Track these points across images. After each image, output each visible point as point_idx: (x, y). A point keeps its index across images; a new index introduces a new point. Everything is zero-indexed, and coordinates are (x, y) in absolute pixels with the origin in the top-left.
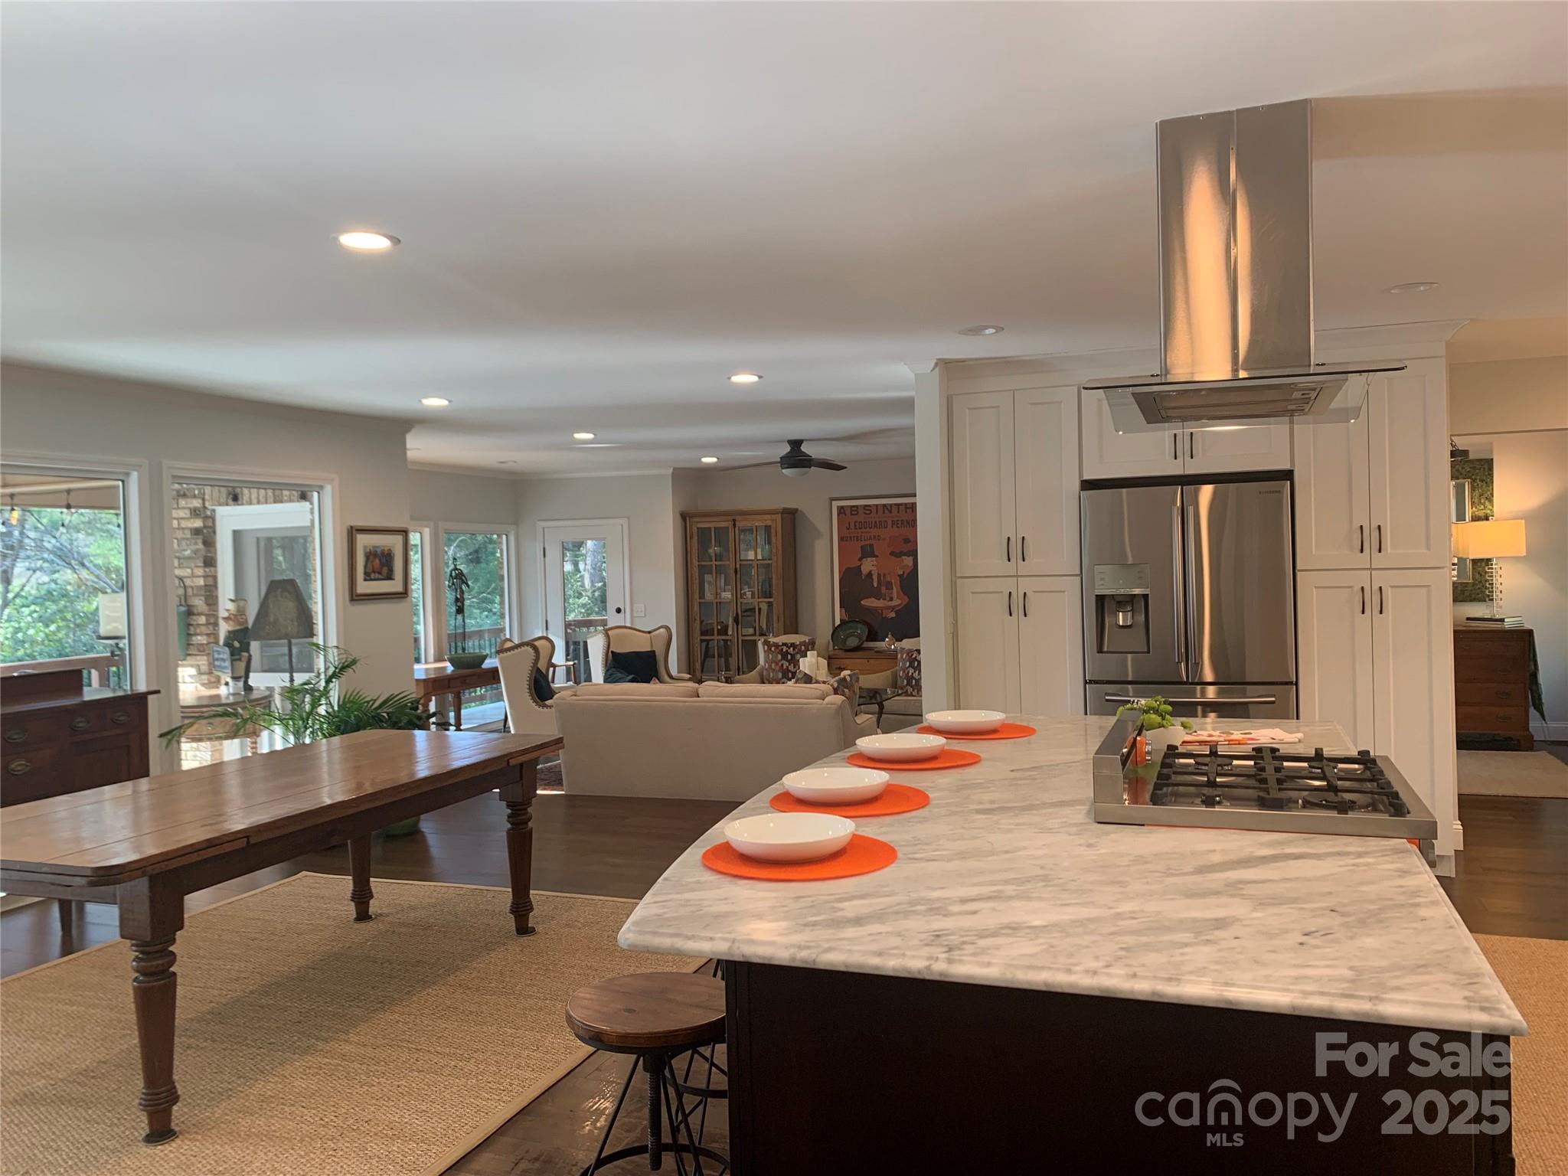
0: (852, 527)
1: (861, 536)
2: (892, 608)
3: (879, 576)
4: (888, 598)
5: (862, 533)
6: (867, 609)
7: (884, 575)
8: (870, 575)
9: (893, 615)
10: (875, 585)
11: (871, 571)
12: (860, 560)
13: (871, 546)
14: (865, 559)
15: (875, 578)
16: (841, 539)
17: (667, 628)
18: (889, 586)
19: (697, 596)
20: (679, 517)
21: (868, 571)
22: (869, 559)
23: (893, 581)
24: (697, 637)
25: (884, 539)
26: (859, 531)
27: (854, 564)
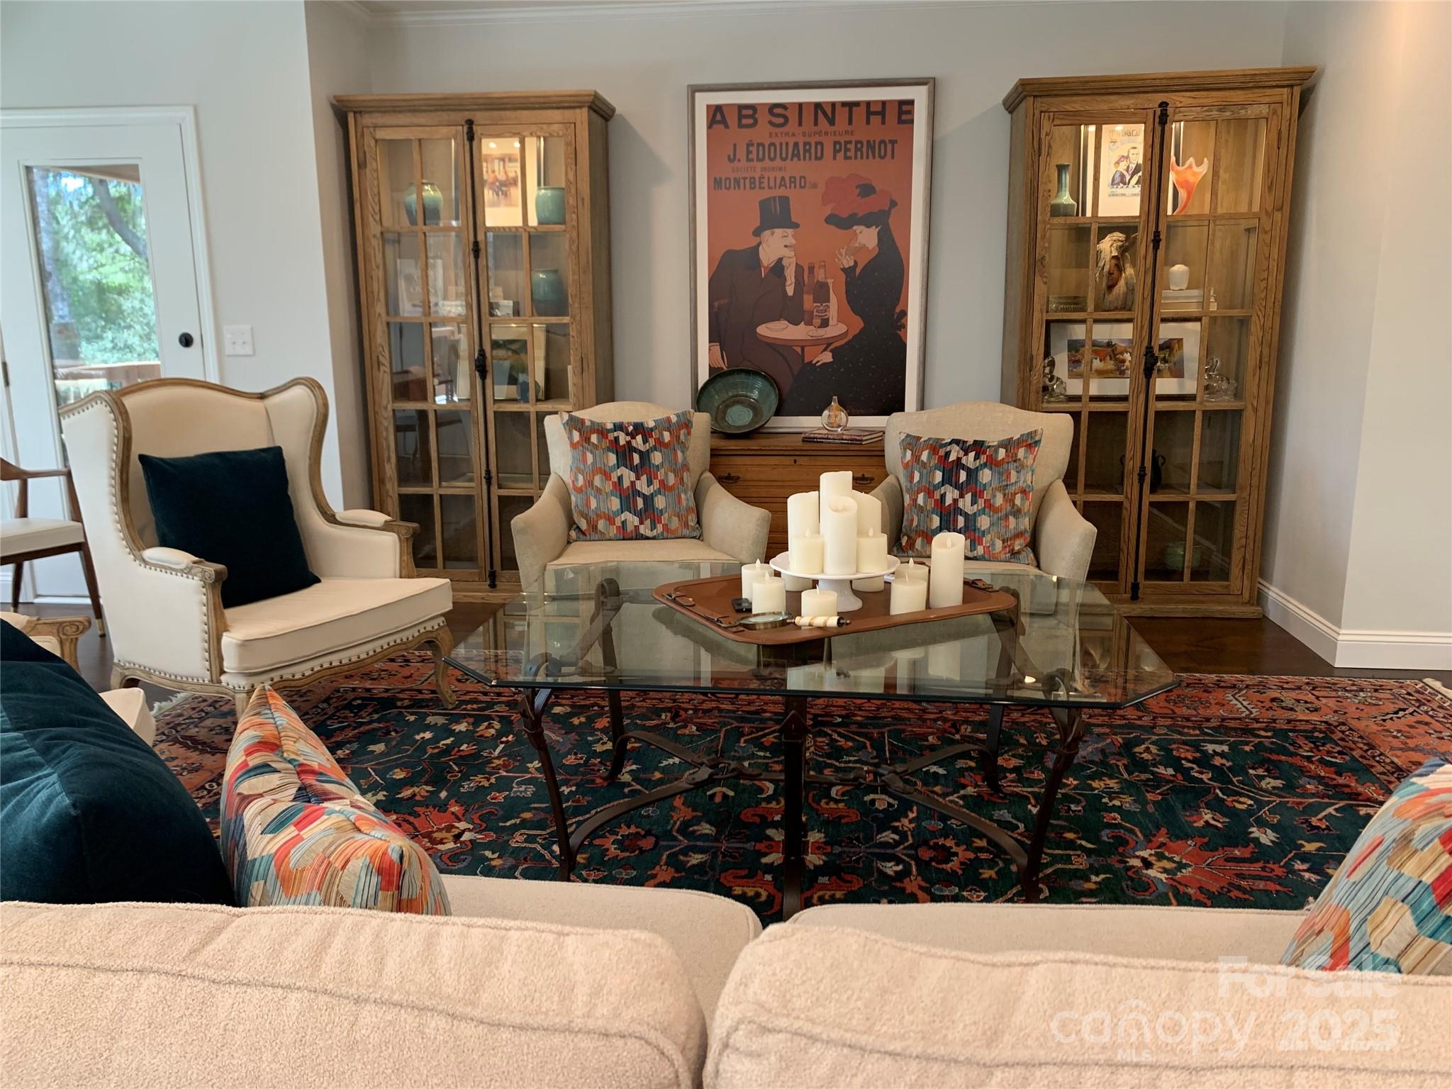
0: (741, 153)
1: (762, 177)
2: (827, 344)
3: (799, 268)
4: (817, 321)
5: (764, 169)
6: (767, 344)
7: (811, 269)
8: (778, 268)
9: (827, 357)
10: (790, 291)
11: (780, 260)
12: (757, 233)
13: (785, 201)
14: (767, 233)
15: (790, 274)
16: (716, 183)
17: (314, 385)
18: (821, 293)
19: (380, 308)
20: (329, 113)
21: (774, 258)
22: (779, 232)
23: (830, 281)
24: (386, 405)
25: (815, 186)
26: (759, 165)
27: (743, 242)
